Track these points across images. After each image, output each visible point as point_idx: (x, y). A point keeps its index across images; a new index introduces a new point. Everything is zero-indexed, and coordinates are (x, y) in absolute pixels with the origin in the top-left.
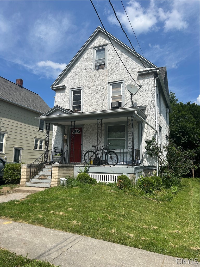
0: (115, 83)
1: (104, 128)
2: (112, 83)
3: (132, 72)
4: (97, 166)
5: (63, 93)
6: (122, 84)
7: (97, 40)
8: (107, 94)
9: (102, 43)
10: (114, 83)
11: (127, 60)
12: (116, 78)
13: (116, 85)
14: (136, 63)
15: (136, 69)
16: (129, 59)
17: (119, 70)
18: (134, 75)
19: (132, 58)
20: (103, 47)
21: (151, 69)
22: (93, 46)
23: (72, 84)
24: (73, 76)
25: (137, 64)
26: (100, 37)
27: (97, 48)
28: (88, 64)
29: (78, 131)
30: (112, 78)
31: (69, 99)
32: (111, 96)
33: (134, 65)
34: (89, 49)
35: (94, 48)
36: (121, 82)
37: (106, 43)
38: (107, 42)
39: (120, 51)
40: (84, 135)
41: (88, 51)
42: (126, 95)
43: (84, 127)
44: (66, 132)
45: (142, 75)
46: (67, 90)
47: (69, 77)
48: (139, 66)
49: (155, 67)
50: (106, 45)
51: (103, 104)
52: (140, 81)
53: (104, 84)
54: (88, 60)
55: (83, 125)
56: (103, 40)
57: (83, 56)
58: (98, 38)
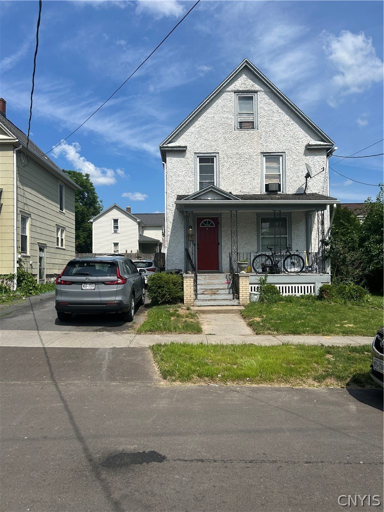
0: (272, 154)
1: (256, 220)
2: (267, 154)
3: (297, 143)
4: (276, 275)
5: (181, 159)
6: (281, 158)
7: (239, 79)
8: (260, 170)
9: (249, 88)
10: (270, 154)
11: (288, 122)
12: (273, 148)
13: (272, 157)
14: (302, 130)
15: (302, 139)
16: (292, 122)
17: (277, 136)
18: (300, 148)
19: (296, 122)
20: (250, 95)
21: (326, 144)
22: (234, 89)
23: (198, 145)
24: (199, 132)
25: (303, 132)
26: (244, 77)
27: (240, 94)
28: (225, 116)
29: (209, 222)
30: (267, 146)
31: (193, 170)
32: (265, 173)
33: (299, 133)
34: (226, 92)
35: (235, 92)
36: (280, 154)
37: (256, 89)
38: (257, 87)
39: (277, 107)
40: (223, 229)
41: (224, 95)
42: (288, 174)
43: (222, 216)
44: (191, 224)
45: (310, 150)
46: (189, 154)
47: (192, 133)
48: (307, 135)
49: (330, 142)
50: (256, 92)
51: (254, 184)
52: (309, 157)
53: (254, 154)
54: (224, 109)
55: (221, 214)
56: (251, 83)
57: (217, 101)
58: (241, 77)
